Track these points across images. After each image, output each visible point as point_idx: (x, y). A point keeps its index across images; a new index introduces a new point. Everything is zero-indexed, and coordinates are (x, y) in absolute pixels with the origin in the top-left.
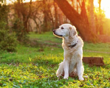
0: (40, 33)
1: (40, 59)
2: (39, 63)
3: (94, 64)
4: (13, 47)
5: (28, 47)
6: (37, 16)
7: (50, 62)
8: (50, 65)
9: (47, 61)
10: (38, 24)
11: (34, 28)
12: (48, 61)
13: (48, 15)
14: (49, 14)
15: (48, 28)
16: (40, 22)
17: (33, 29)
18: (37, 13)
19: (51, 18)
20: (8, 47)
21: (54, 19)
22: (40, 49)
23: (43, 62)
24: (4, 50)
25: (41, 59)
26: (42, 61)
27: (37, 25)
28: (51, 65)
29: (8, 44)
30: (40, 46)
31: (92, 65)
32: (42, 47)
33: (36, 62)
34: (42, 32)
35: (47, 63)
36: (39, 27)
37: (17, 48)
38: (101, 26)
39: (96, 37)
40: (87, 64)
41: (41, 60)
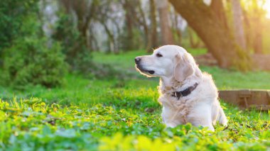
0: (117, 54)
1: (120, 95)
2: (118, 106)
3: (252, 106)
4: (55, 78)
5: (91, 78)
6: (108, 14)
7: (143, 102)
8: (144, 109)
9: (137, 101)
10: (112, 33)
11: (104, 43)
12: (139, 100)
13: (134, 13)
14: (137, 10)
15: (135, 42)
16: (115, 29)
17: (99, 45)
18: (108, 10)
19: (141, 19)
20: (45, 79)
21: (148, 22)
22: (118, 82)
23: (127, 103)
24: (35, 84)
25: (123, 96)
26: (125, 101)
27: (111, 37)
28: (146, 110)
29: (44, 72)
30: (117, 77)
31: (247, 110)
32: (122, 79)
33: (111, 103)
34: (121, 51)
35: (138, 104)
36: (113, 41)
37: (65, 80)
38: (259, 36)
39: (248, 58)
40: (234, 107)
41: (122, 98)
